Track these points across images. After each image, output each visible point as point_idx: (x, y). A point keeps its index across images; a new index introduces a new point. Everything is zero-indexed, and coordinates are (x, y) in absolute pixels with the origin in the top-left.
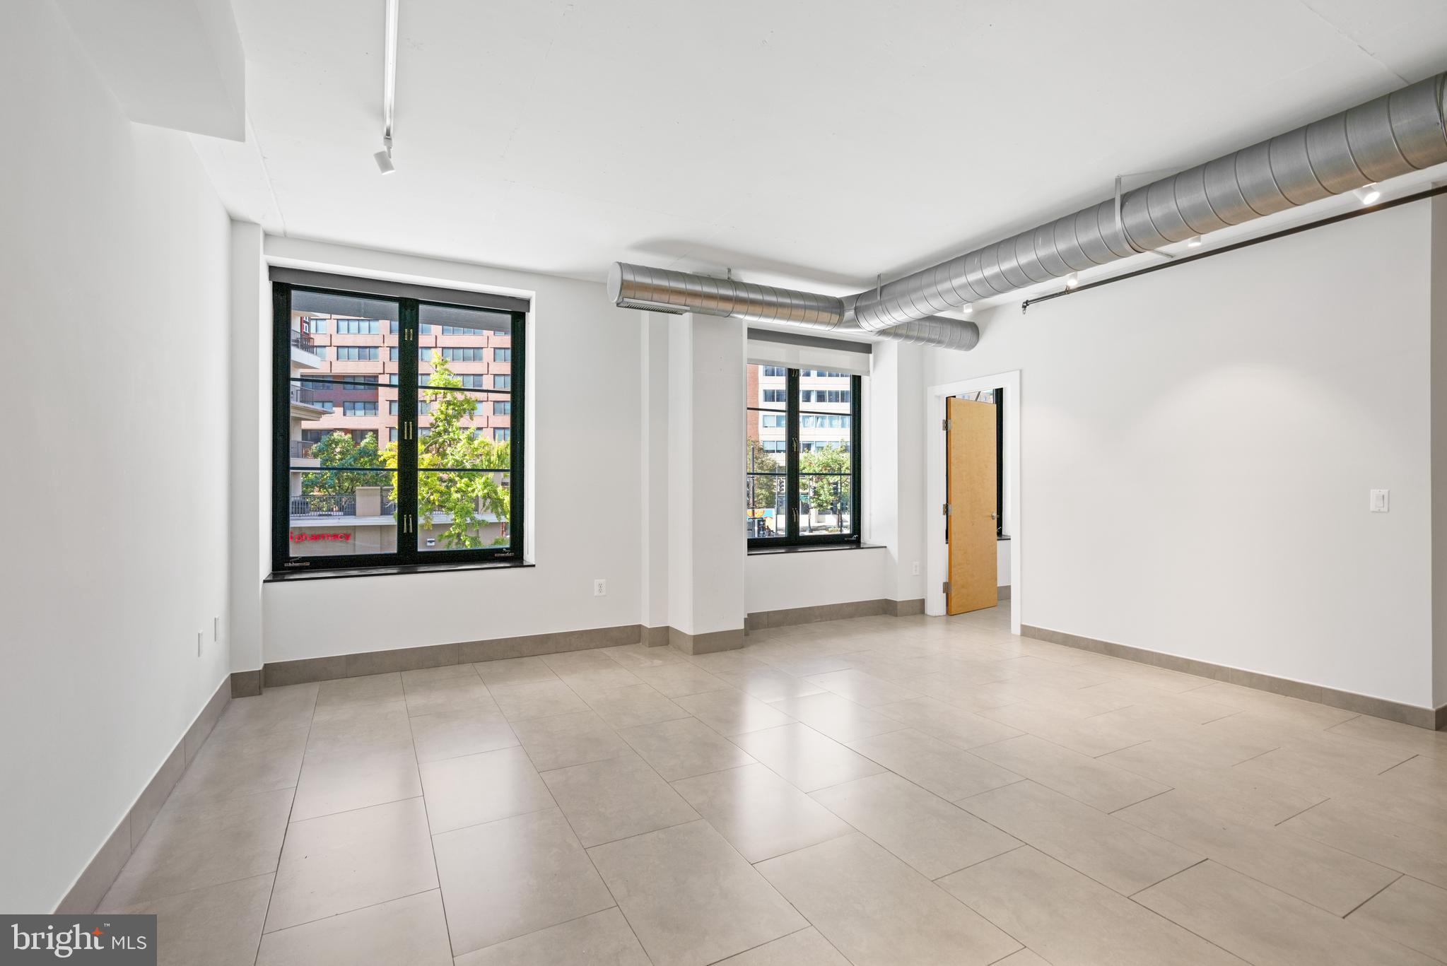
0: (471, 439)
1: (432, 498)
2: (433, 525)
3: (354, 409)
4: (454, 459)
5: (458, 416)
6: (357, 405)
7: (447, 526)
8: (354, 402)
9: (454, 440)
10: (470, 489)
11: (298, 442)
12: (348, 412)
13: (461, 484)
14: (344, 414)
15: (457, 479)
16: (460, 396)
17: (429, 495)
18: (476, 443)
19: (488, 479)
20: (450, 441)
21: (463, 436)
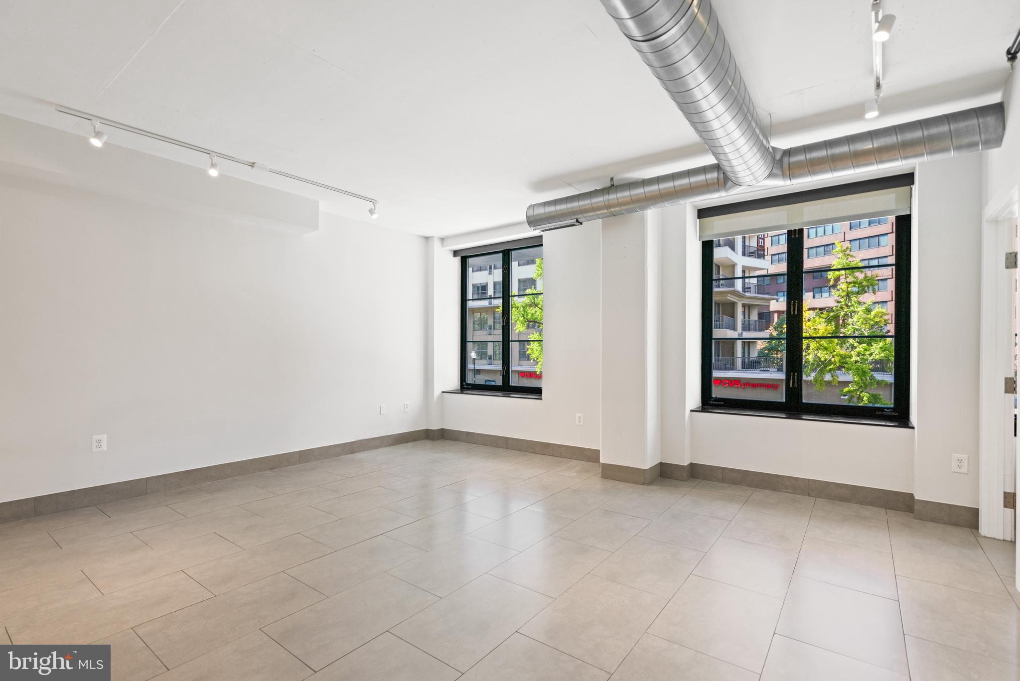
0: (869, 311)
1: (833, 360)
2: (839, 382)
3: (821, 292)
4: (853, 328)
5: (862, 291)
6: (823, 289)
7: (846, 384)
8: (821, 288)
9: (854, 312)
10: (867, 353)
11: (755, 321)
12: (817, 295)
13: (860, 348)
14: (814, 297)
15: (856, 344)
16: (860, 276)
17: (831, 357)
18: (873, 313)
19: (886, 344)
20: (851, 314)
21: (860, 309)
